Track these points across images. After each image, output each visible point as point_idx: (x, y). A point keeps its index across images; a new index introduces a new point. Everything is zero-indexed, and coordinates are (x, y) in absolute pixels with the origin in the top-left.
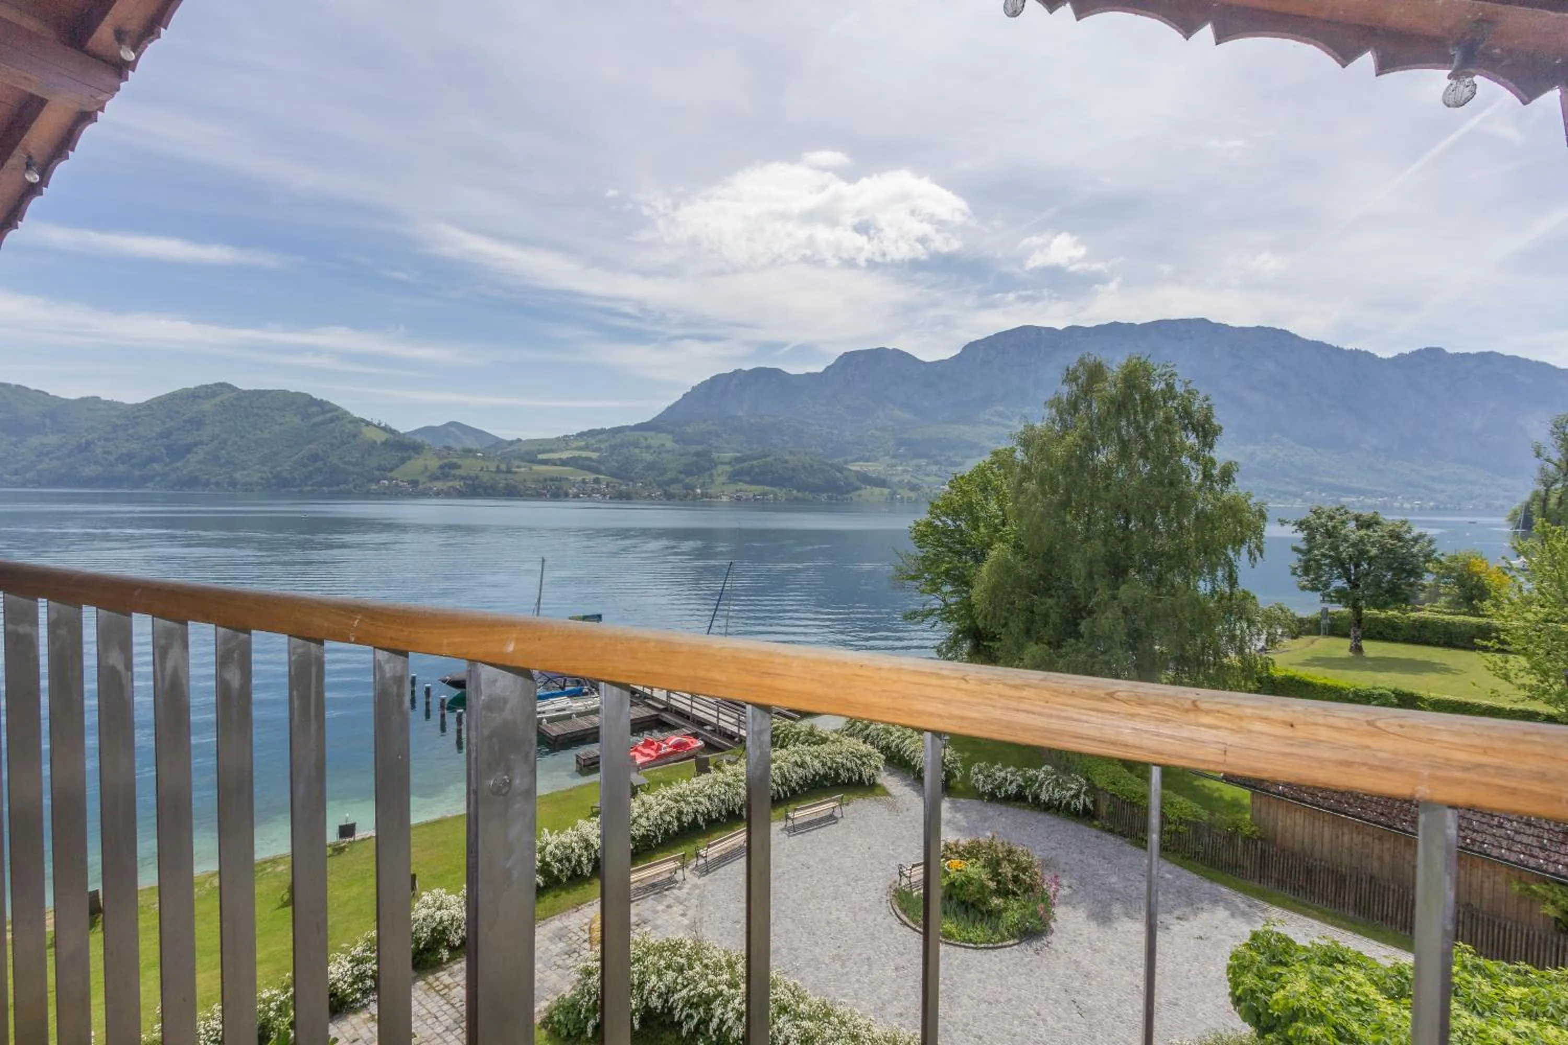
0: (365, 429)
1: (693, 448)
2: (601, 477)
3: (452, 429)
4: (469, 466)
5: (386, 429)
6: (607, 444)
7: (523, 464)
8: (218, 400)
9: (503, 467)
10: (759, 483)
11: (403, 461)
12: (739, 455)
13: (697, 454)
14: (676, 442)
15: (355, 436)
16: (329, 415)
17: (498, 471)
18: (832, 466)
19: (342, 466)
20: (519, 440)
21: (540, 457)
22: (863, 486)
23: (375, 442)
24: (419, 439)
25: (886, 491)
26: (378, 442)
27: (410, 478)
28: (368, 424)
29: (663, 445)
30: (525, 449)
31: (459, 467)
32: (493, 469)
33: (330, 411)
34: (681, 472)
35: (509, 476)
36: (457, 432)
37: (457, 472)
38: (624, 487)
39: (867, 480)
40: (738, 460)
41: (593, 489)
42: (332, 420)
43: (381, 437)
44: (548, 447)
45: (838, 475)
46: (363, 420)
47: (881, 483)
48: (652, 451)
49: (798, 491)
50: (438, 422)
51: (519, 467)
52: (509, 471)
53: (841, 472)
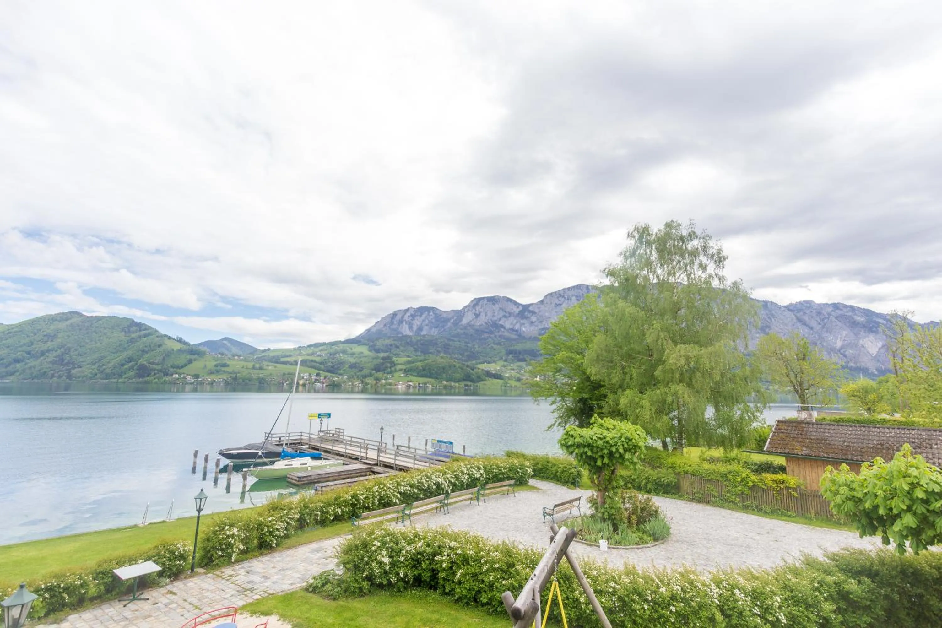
0: (167, 341)
1: (382, 355)
2: (321, 372)
3: (225, 342)
4: (236, 365)
5: (180, 341)
6: (326, 352)
7: (270, 364)
8: (69, 322)
9: (257, 366)
10: (422, 376)
11: (190, 362)
12: (410, 359)
13: (383, 358)
14: (370, 351)
15: (160, 346)
16: (143, 333)
17: (254, 368)
18: (468, 366)
19: (148, 365)
20: (269, 349)
21: (283, 360)
22: (487, 378)
23: (173, 350)
24: (202, 349)
25: (501, 381)
26: (175, 350)
27: (193, 373)
28: (170, 338)
29: (362, 353)
30: (272, 354)
31: (228, 366)
32: (251, 367)
33: (145, 329)
34: (373, 370)
35: (261, 371)
36: (229, 345)
37: (226, 369)
38: (336, 379)
39: (489, 375)
40: (409, 362)
41: (316, 380)
42: (145, 336)
43: (177, 346)
44: (288, 354)
45: (471, 371)
46: (166, 336)
47: (497, 376)
48: (355, 356)
49: (447, 381)
50: (216, 338)
51: (267, 366)
52: (261, 368)
53: (473, 370)
